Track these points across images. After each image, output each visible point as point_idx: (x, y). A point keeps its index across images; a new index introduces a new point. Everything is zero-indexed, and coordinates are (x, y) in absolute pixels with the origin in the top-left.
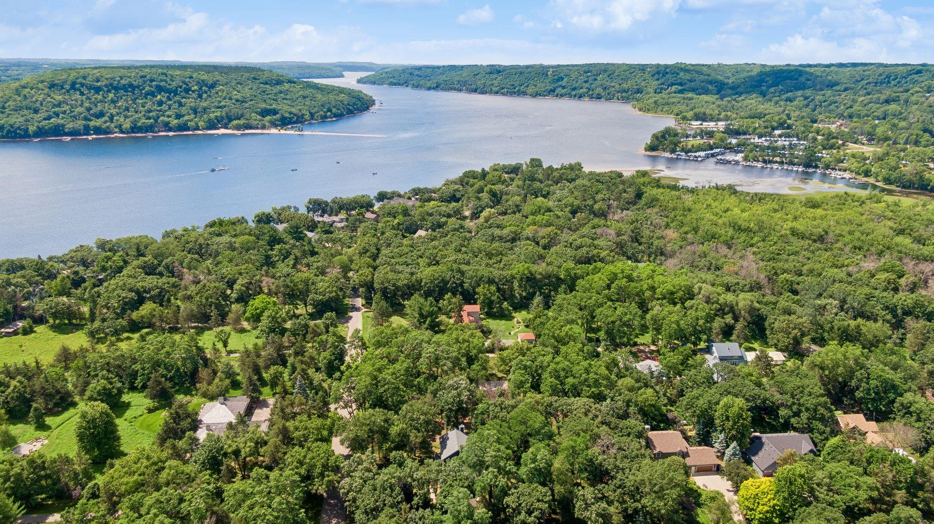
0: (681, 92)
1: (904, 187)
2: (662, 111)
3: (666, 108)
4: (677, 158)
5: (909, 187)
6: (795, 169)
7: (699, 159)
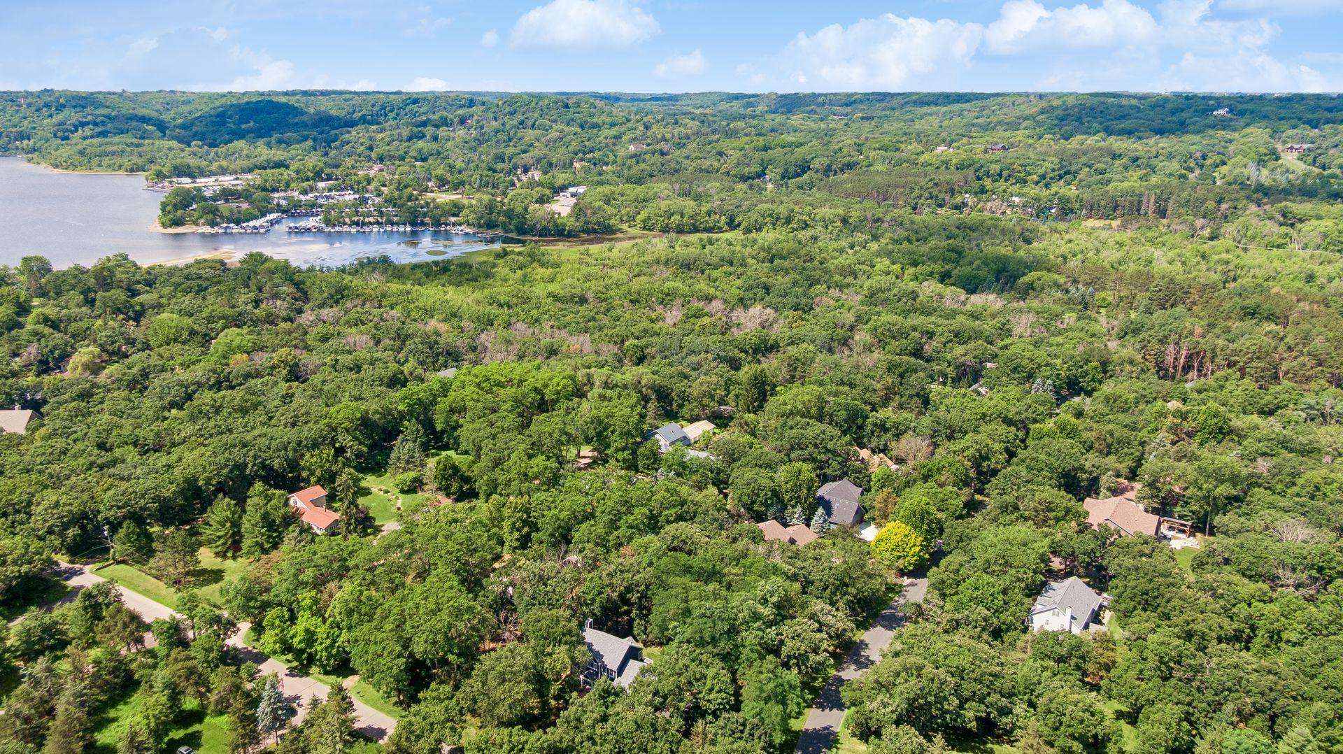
0: (100, 135)
1: (541, 235)
2: (100, 165)
3: (106, 160)
4: (225, 233)
5: (546, 236)
6: (402, 229)
7: (262, 231)
